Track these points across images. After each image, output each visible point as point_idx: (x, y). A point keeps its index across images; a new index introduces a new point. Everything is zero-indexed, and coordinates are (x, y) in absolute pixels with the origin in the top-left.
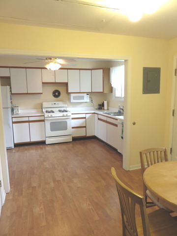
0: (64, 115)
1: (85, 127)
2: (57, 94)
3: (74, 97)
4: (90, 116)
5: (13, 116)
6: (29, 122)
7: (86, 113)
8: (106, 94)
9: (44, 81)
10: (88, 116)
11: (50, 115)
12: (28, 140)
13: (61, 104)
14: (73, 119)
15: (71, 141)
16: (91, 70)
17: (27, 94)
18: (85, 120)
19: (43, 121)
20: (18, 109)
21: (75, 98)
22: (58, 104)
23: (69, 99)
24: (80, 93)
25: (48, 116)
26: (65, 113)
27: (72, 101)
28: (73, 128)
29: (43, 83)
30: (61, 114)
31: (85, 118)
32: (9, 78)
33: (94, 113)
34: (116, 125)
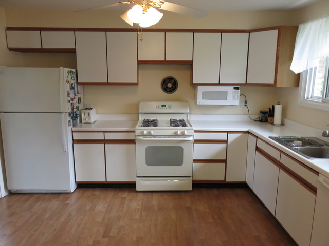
0: (176, 133)
1: (225, 161)
2: (169, 85)
3: (204, 93)
4: (238, 139)
5: (74, 129)
6: (104, 142)
7: (228, 132)
8: (280, 88)
9: (142, 58)
10: (232, 138)
11: (146, 130)
12: (101, 178)
13: (175, 107)
14: (196, 141)
15: (190, 189)
16: (249, 32)
17: (108, 84)
18: (224, 145)
19: (133, 142)
20: (89, 114)
21: (206, 96)
22: (170, 107)
23: (195, 97)
24: (219, 84)
25: (142, 132)
26: (179, 130)
27: (201, 101)
28: (195, 161)
29: (140, 63)
30: (172, 130)
31: (226, 142)
32: (73, 52)
33: (248, 132)
34: (313, 190)
